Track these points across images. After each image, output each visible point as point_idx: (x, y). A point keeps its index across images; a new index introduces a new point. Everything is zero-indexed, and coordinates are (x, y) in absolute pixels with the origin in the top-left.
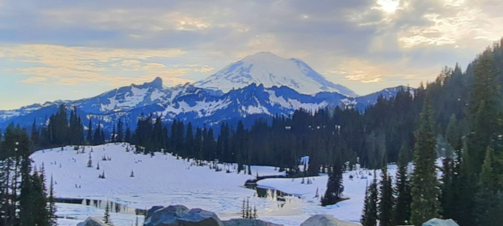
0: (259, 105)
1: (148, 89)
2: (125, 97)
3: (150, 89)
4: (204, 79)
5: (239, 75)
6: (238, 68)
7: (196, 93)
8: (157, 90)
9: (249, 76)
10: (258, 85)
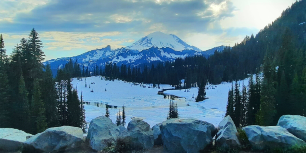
0: (156, 56)
1: (104, 51)
2: (94, 55)
4: (130, 45)
5: (146, 43)
6: (146, 39)
7: (127, 52)
8: (108, 51)
9: (150, 43)
10: (155, 47)
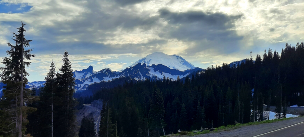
3: (85, 73)
8: (89, 73)
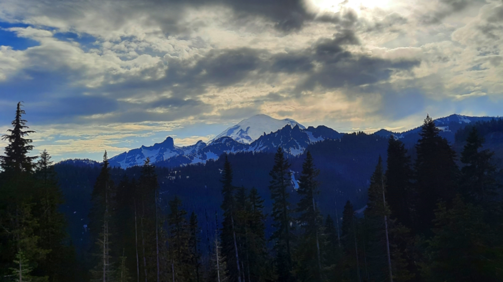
0: (300, 146)
1: (159, 149)
2: (136, 159)
3: (161, 150)
5: (240, 137)
6: (236, 131)
7: (223, 142)
9: (248, 138)
10: (293, 127)
